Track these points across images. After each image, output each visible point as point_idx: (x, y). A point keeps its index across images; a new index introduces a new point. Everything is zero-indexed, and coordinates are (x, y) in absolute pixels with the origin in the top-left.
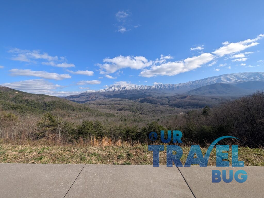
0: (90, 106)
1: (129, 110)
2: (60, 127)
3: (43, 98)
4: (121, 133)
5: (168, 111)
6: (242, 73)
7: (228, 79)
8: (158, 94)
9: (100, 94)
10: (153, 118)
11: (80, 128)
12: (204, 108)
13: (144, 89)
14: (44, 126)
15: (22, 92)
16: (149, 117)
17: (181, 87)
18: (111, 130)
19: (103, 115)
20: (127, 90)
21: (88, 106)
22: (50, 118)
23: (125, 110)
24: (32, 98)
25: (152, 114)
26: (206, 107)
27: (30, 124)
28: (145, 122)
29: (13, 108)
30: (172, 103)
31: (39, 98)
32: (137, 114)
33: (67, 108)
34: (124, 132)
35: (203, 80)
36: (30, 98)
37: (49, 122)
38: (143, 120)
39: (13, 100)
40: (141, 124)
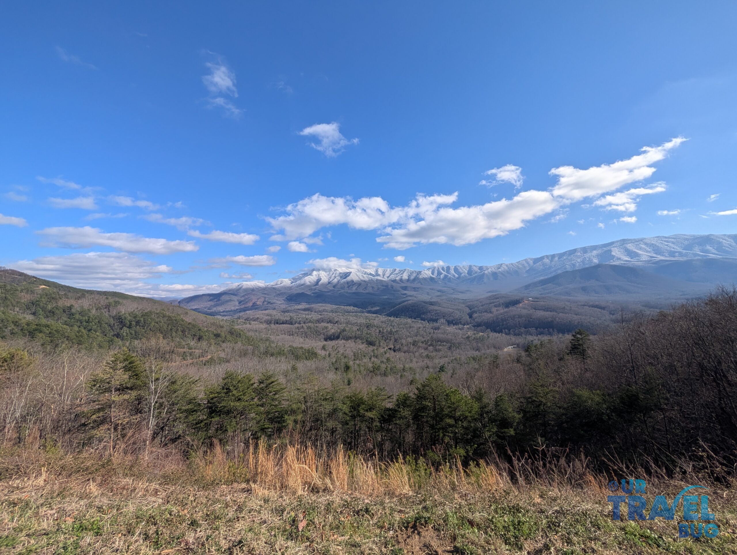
0: (248, 326)
1: (359, 338)
2: (156, 392)
3: (116, 302)
4: (335, 411)
5: (468, 343)
6: (666, 237)
7: (630, 253)
8: (439, 294)
9: (278, 292)
10: (428, 362)
11: (216, 395)
12: (573, 335)
13: (401, 280)
14: (108, 390)
15: (59, 284)
16: (415, 360)
17: (502, 274)
18: (306, 402)
19: (284, 354)
20: (352, 281)
21: (240, 327)
22: (130, 363)
23: (347, 339)
24: (85, 303)
25: (423, 351)
26: (578, 333)
27: (69, 381)
28: (405, 373)
29: (26, 331)
30: (480, 320)
31: (103, 301)
32: (382, 350)
33: (181, 333)
34: (345, 408)
35: (561, 255)
36: (80, 301)
37: (126, 376)
38: (398, 367)
39: (28, 308)
40: (393, 380)
